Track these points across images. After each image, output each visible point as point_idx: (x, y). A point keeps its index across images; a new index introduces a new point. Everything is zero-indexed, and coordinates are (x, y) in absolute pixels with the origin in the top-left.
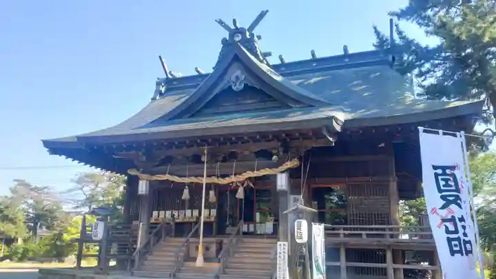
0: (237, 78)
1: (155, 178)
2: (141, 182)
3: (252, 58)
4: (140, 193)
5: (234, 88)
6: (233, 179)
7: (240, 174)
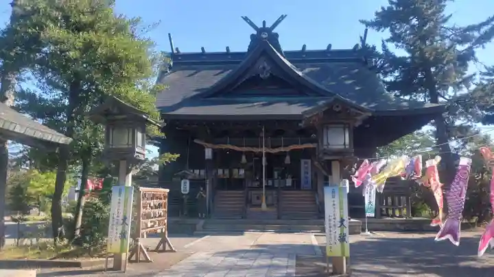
0: (264, 68)
1: (217, 147)
2: (207, 150)
3: (279, 55)
4: (207, 158)
5: (261, 76)
6: (282, 149)
7: (287, 146)
